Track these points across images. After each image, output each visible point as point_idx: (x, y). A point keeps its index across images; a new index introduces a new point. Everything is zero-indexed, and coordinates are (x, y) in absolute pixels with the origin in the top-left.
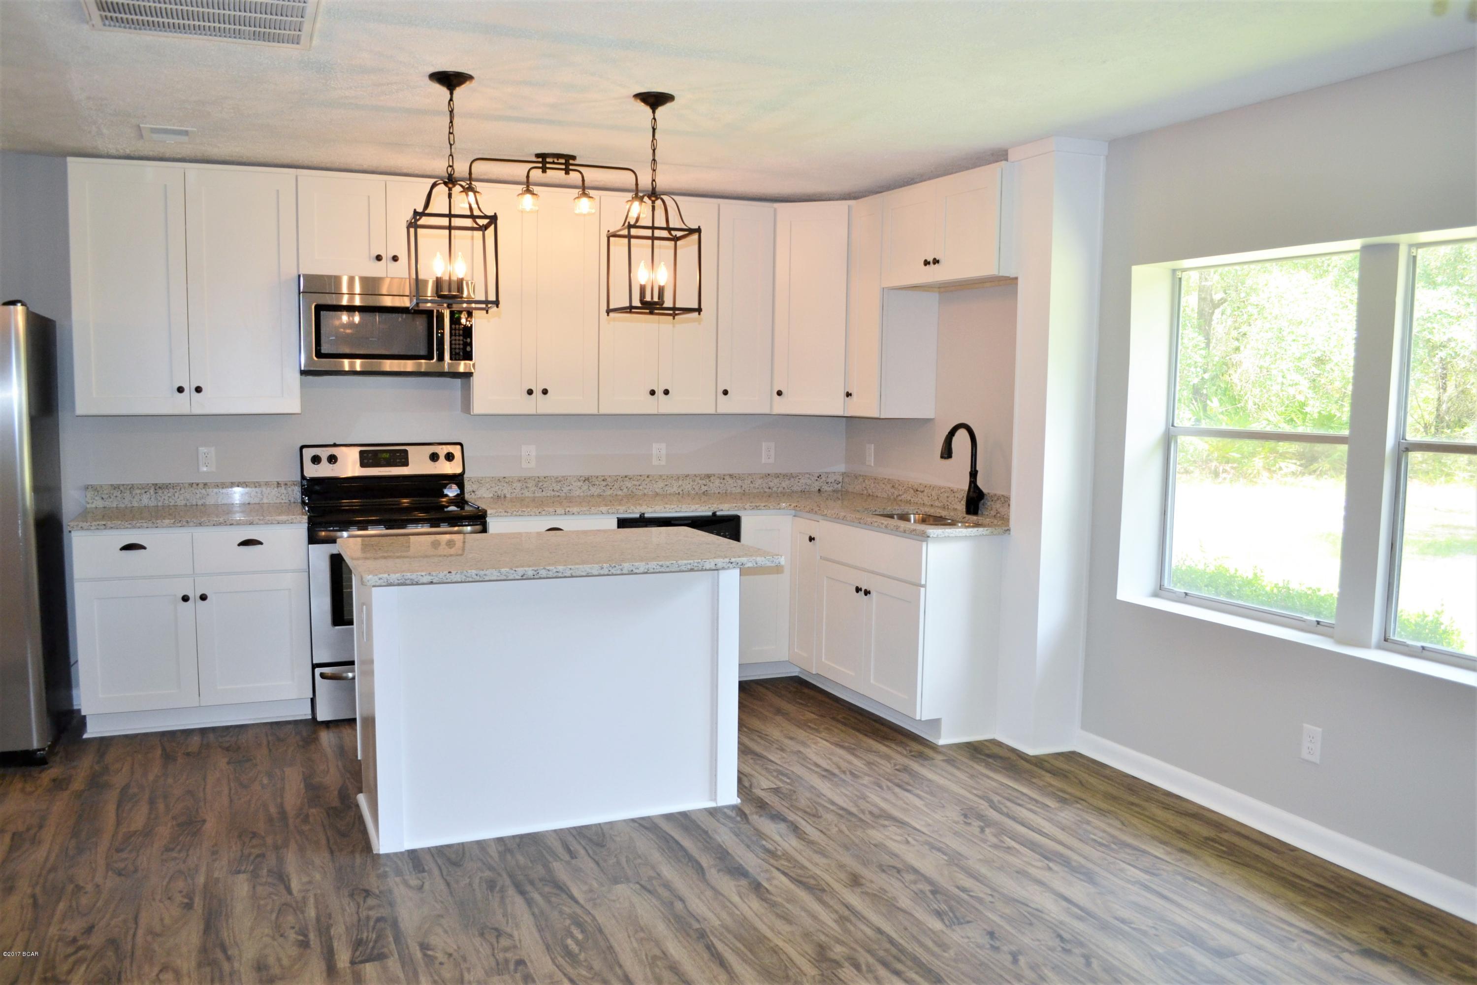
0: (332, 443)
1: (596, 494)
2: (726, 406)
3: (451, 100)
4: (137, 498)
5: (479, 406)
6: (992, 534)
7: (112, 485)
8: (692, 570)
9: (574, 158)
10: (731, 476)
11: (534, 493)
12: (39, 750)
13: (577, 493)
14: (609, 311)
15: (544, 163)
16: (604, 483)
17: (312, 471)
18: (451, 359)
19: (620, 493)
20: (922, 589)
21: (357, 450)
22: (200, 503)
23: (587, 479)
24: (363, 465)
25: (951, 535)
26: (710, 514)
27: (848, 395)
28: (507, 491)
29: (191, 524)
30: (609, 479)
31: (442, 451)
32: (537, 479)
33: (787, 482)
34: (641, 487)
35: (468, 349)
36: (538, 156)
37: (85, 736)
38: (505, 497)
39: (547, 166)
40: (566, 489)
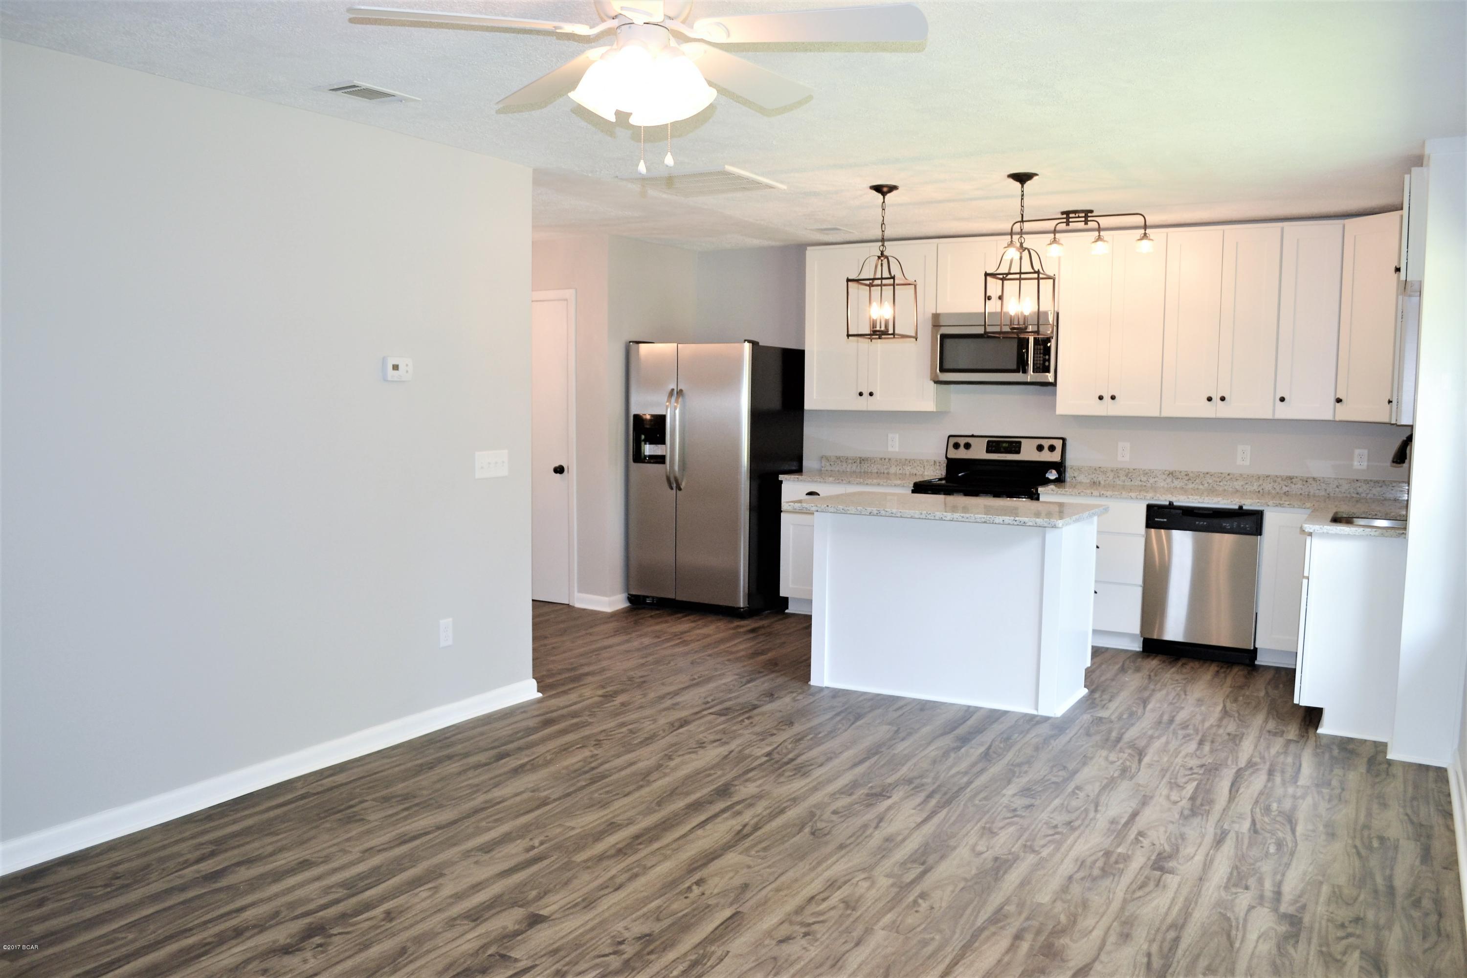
0: (969, 434)
1: (1178, 486)
2: (1284, 412)
4: (850, 466)
5: (1064, 409)
6: (1384, 535)
7: (836, 457)
9: (1091, 211)
11: (1124, 482)
12: (743, 608)
13: (1162, 484)
15: (1068, 218)
16: (1187, 478)
17: (954, 454)
18: (1033, 372)
19: (1201, 487)
20: (1305, 581)
21: (987, 439)
22: (886, 472)
23: (1171, 474)
24: (988, 451)
25: (1330, 532)
26: (1237, 507)
27: (1390, 402)
28: (1101, 478)
29: (844, 482)
30: (1191, 475)
32: (1127, 471)
34: (1221, 484)
35: (1047, 364)
36: (1063, 213)
37: (787, 611)
38: (1100, 483)
39: (1071, 220)
40: (1152, 480)
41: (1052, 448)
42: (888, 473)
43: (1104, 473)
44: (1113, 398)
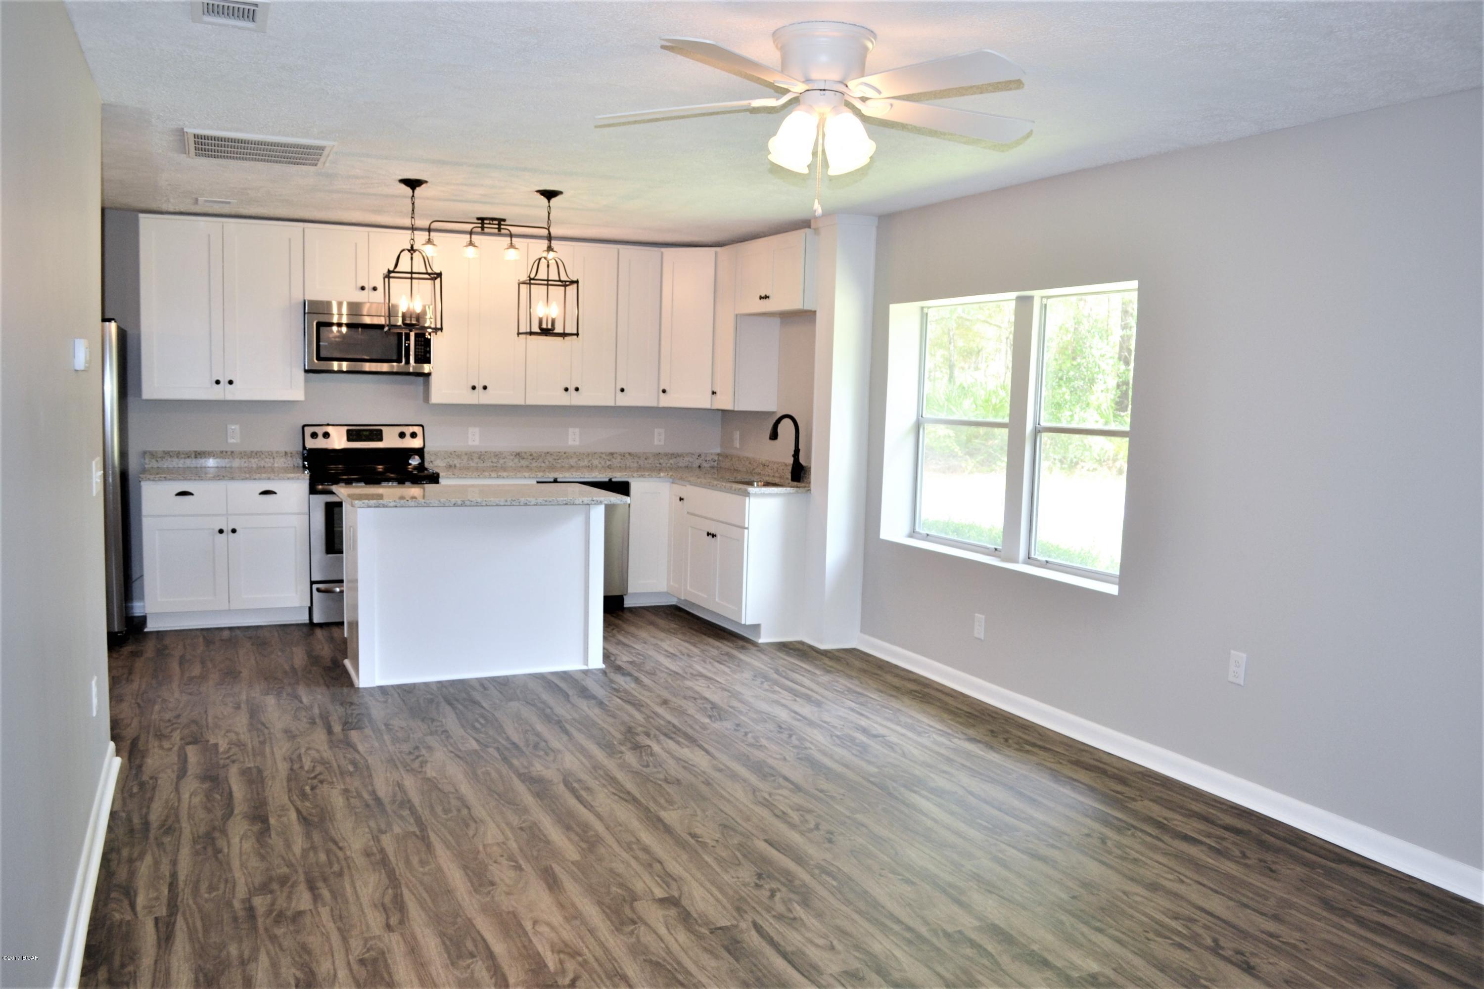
0: (325, 423)
2: (623, 401)
3: (413, 196)
5: (436, 397)
6: (797, 492)
7: (164, 451)
8: (566, 504)
9: (504, 220)
10: (630, 454)
11: (477, 463)
12: (118, 632)
13: (510, 464)
14: (519, 334)
15: (483, 223)
16: (531, 457)
17: (311, 444)
18: (415, 362)
19: (543, 465)
20: (746, 531)
21: (346, 428)
23: (518, 454)
24: (349, 439)
26: (607, 480)
27: (714, 393)
28: (456, 462)
29: (226, 478)
30: (535, 455)
31: (408, 431)
32: (480, 453)
33: (675, 460)
34: (559, 461)
35: (428, 355)
36: (478, 219)
37: (146, 630)
38: (455, 466)
39: (485, 226)
40: (501, 461)
41: (414, 435)
43: (459, 456)
44: (485, 388)
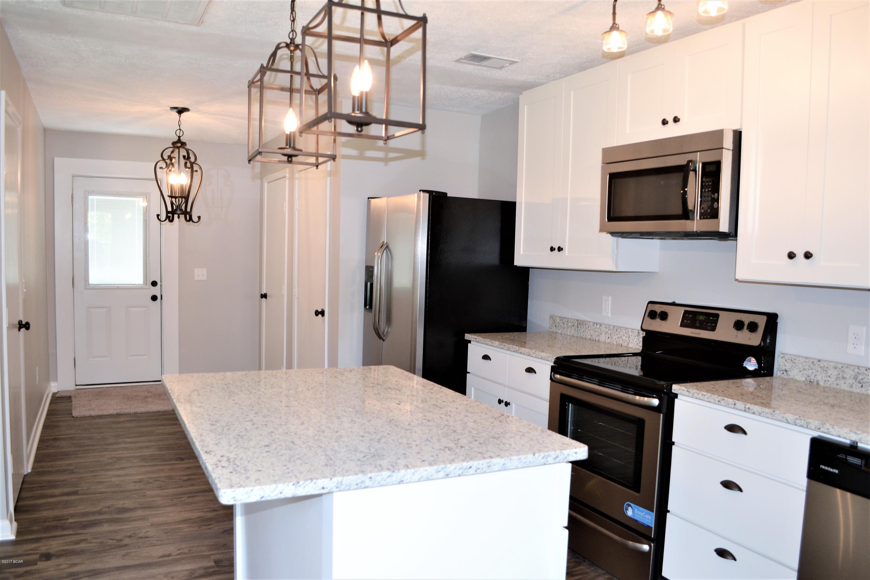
0: (670, 301)
5: (742, 270)
17: (647, 324)
18: (700, 217)
21: (684, 309)
24: (683, 325)
31: (747, 320)
32: (856, 369)
35: (715, 205)
41: (753, 327)
42: (599, 341)
44: (807, 256)
